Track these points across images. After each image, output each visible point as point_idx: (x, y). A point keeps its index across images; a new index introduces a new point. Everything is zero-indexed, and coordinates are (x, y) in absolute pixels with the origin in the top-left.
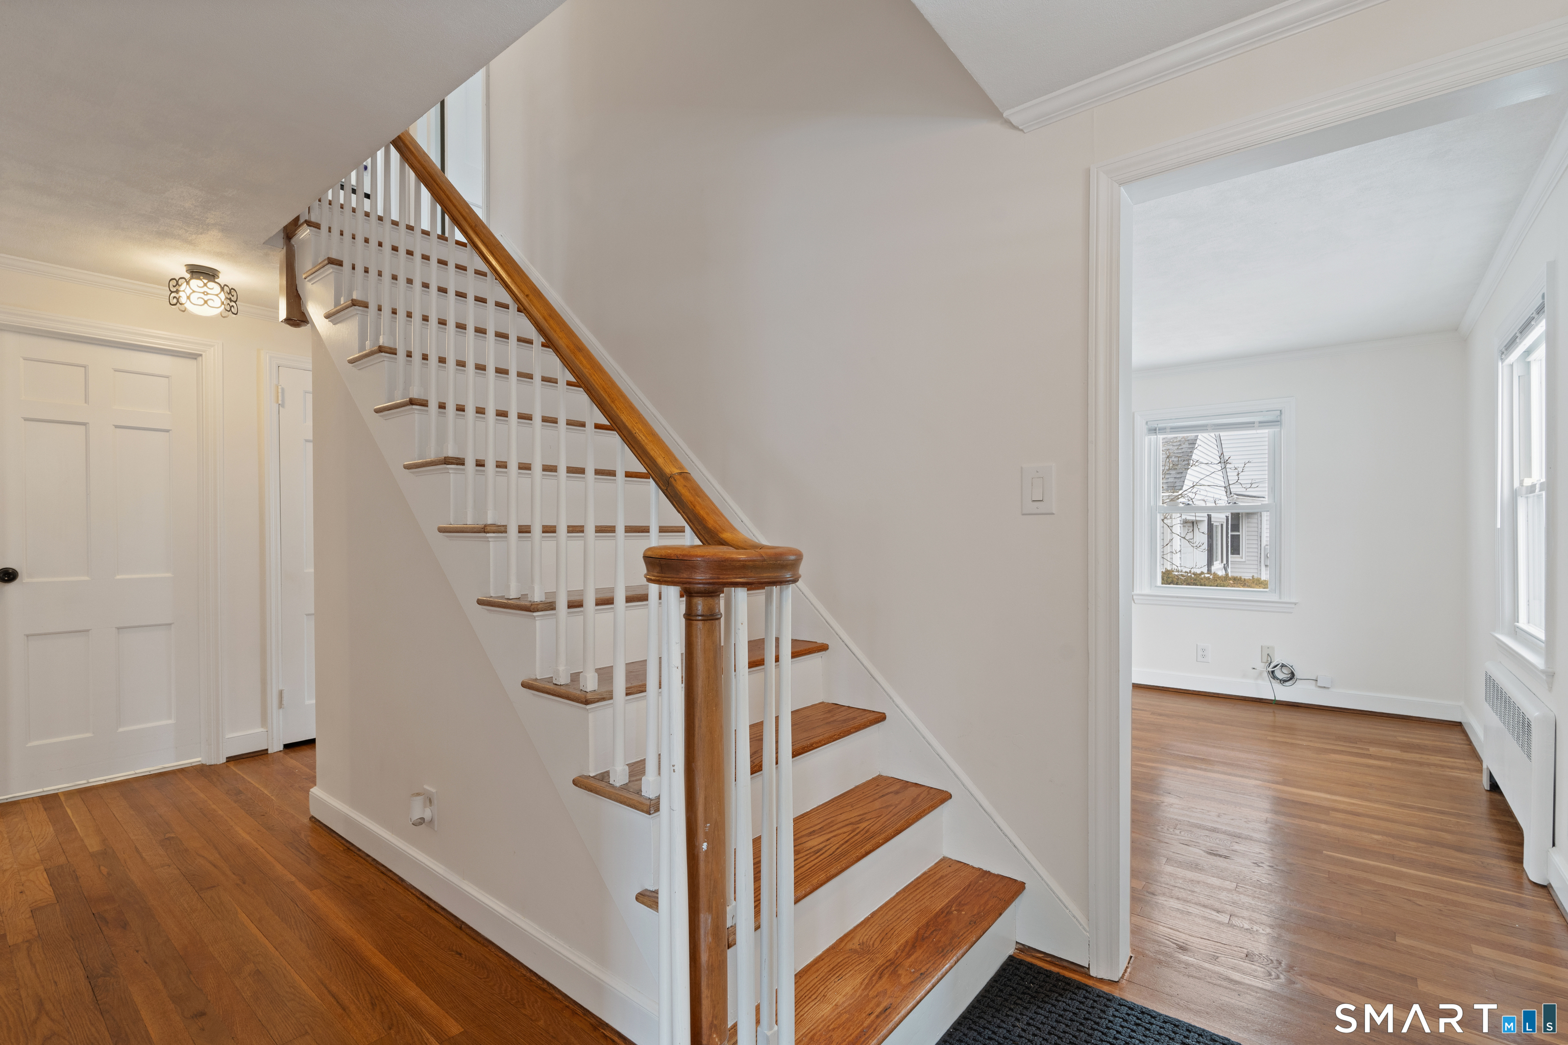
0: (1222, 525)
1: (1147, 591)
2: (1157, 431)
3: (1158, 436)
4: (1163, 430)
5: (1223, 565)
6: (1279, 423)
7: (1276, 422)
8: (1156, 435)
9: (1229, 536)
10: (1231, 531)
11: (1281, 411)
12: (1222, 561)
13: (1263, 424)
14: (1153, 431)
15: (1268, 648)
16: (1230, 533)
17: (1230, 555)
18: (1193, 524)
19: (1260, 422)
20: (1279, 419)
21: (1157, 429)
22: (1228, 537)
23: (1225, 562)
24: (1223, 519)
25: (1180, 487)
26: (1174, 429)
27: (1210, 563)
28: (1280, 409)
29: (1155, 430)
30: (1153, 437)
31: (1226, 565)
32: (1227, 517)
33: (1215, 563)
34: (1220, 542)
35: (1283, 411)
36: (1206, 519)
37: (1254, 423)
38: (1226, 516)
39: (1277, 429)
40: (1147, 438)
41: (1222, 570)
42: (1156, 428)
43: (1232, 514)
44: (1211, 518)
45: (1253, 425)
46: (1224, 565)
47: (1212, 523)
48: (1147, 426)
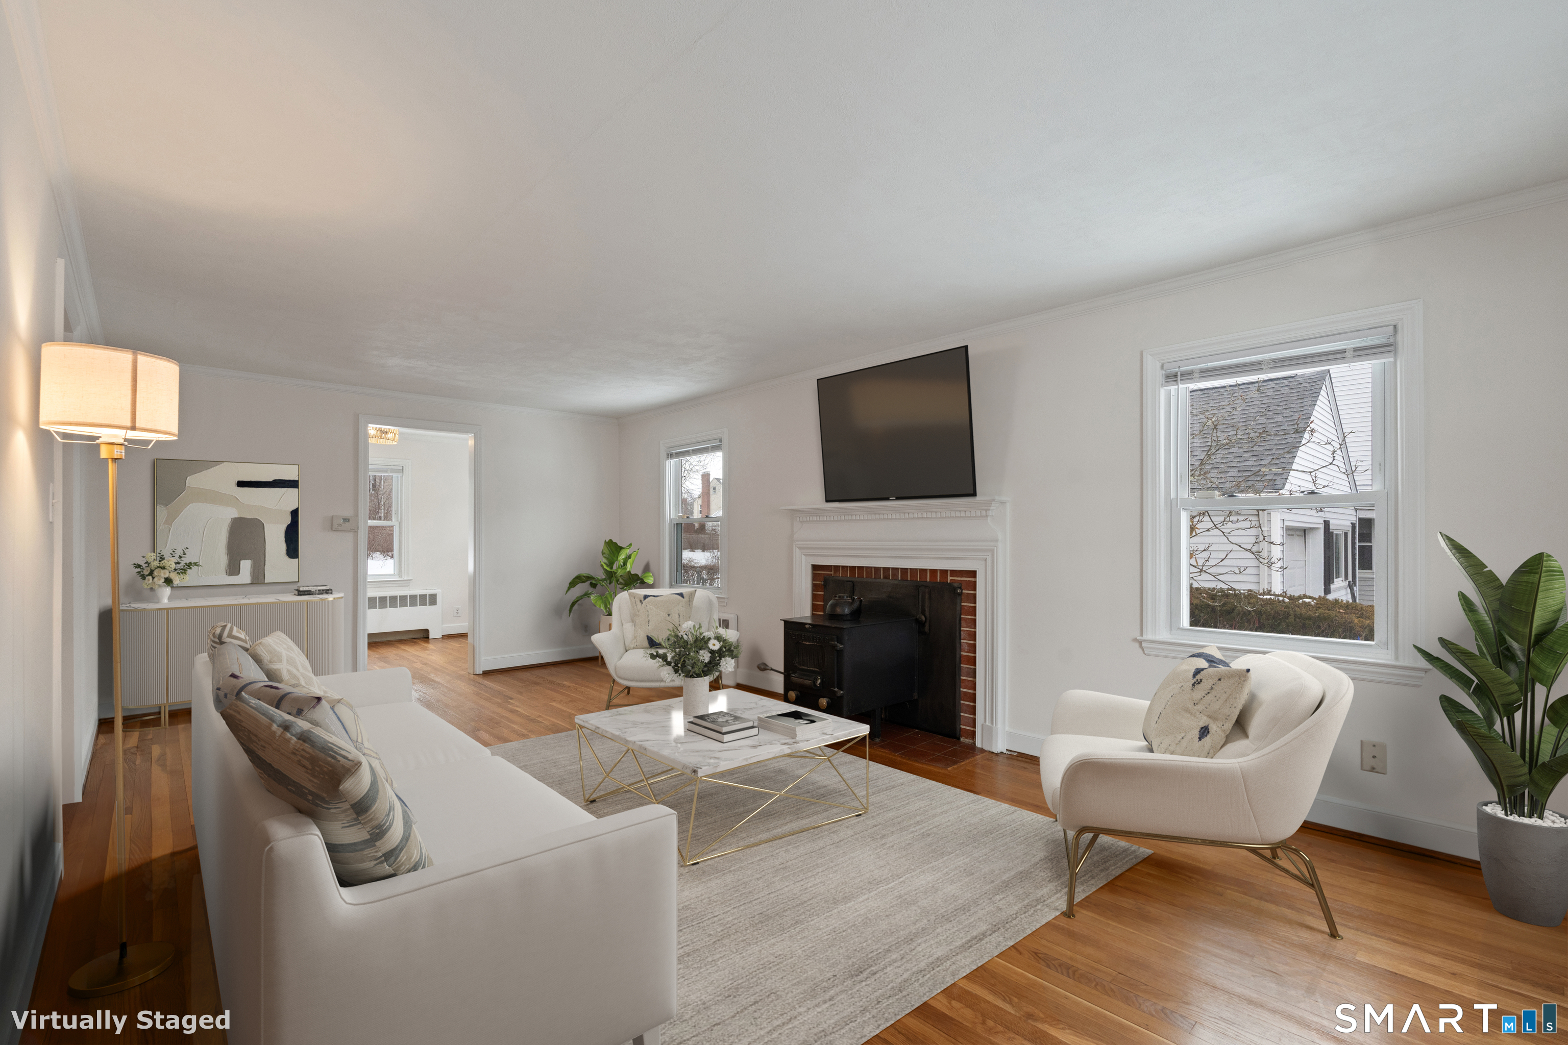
0: (1346, 534)
1: (1164, 635)
2: (1179, 378)
3: (1181, 386)
4: (1187, 376)
5: (1347, 583)
6: (1392, 348)
7: (1387, 348)
8: (1177, 384)
9: (1357, 547)
10: (1360, 541)
11: (1395, 327)
12: (1346, 577)
13: (1361, 353)
14: (1172, 378)
15: (1374, 746)
16: (1357, 544)
17: (1357, 571)
18: (1304, 532)
19: (1356, 350)
20: (1392, 340)
21: (1179, 374)
22: (1355, 548)
23: (1350, 578)
24: (1348, 526)
25: (1281, 486)
26: (1207, 373)
27: (1328, 581)
28: (1394, 323)
29: (1176, 376)
30: (1173, 388)
31: (1352, 583)
32: (1353, 525)
33: (1336, 580)
34: (1346, 555)
35: (1399, 327)
36: (1322, 526)
37: (1344, 351)
38: (1352, 523)
39: (1388, 360)
40: (1163, 392)
41: (1346, 588)
42: (1177, 373)
43: (1360, 519)
44: (1329, 525)
45: (1342, 355)
46: (1349, 582)
47: (1331, 531)
48: (1164, 372)
